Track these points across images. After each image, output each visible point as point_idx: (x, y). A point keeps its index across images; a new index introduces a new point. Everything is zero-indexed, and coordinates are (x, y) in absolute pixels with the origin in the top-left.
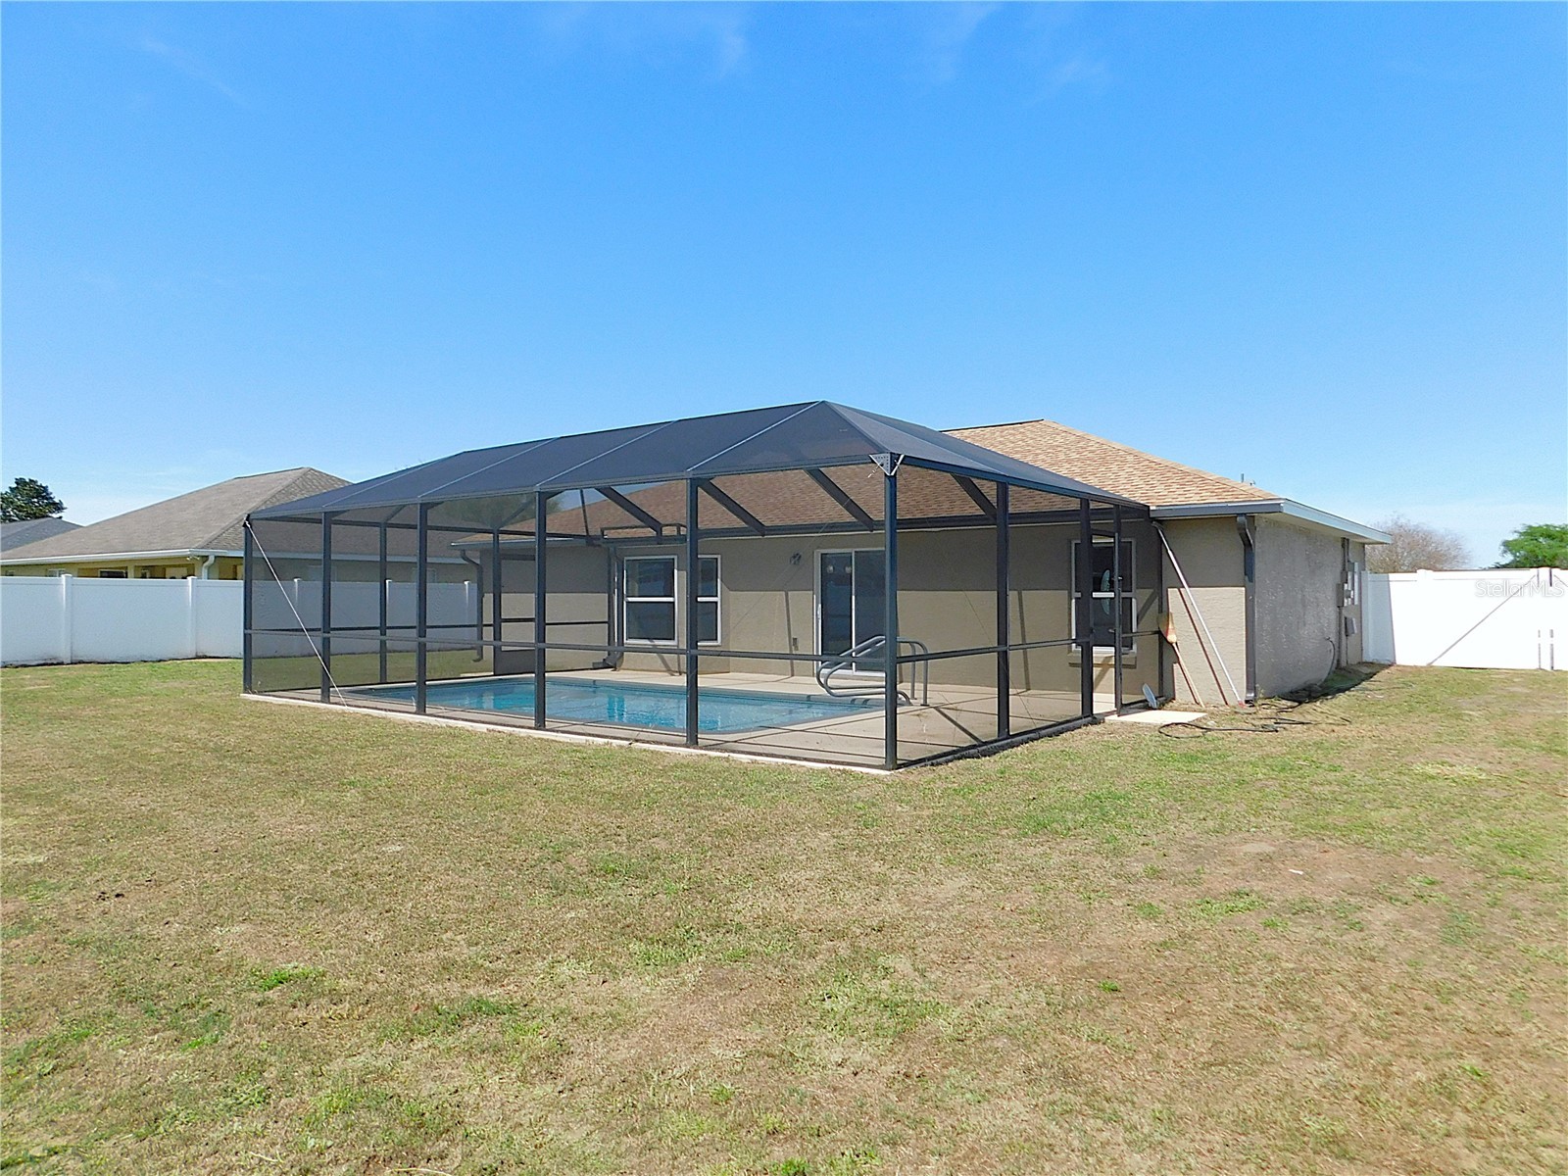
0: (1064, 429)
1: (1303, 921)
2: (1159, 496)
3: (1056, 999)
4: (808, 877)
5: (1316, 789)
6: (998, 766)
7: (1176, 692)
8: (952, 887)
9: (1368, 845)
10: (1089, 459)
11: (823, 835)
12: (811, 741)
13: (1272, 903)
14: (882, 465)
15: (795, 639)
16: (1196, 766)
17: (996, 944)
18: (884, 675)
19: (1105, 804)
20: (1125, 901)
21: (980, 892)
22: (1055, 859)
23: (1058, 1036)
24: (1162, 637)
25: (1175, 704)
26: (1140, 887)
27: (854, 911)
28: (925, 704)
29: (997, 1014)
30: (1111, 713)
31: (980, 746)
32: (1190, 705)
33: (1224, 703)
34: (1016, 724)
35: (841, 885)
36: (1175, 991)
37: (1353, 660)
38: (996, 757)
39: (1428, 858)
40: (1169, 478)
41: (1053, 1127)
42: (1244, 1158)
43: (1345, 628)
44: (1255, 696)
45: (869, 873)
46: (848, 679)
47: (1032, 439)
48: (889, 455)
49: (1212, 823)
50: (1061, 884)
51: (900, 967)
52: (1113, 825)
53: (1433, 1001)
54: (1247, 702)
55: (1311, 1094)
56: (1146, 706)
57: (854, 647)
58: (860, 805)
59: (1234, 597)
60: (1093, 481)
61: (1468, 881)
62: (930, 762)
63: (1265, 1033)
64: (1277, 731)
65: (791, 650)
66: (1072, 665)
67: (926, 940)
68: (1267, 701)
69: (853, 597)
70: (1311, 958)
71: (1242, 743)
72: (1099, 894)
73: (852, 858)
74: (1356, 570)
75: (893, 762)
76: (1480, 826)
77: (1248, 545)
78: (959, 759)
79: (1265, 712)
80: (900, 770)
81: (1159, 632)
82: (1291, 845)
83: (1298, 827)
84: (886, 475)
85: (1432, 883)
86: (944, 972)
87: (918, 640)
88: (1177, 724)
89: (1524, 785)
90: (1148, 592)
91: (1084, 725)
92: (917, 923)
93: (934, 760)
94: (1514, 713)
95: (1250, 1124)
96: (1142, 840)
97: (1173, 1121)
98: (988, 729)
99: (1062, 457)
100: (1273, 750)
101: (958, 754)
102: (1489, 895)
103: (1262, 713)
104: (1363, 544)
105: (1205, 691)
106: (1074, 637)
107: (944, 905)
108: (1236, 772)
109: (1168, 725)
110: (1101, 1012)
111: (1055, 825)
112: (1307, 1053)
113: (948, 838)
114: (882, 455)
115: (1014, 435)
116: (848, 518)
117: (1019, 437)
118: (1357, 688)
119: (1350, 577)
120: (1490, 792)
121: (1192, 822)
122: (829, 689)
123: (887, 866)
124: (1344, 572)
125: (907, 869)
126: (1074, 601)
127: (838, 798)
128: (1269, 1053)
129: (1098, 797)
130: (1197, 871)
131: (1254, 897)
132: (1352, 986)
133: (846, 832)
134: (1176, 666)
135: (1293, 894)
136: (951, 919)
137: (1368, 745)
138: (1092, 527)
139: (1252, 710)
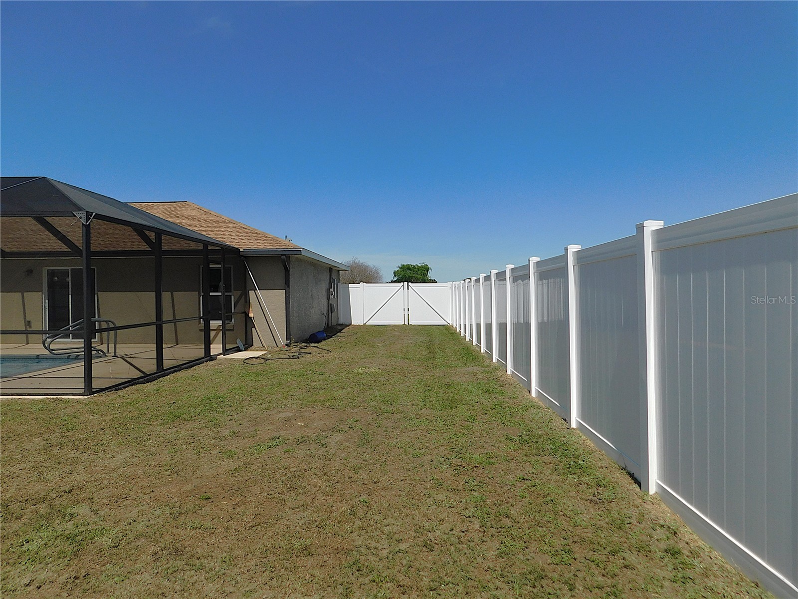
0: (198, 207)
1: (302, 447)
2: (244, 244)
3: (175, 510)
4: (21, 468)
5: (313, 384)
6: (156, 387)
7: (254, 342)
8: (119, 459)
9: (333, 407)
10: (210, 223)
11: (36, 440)
12: (35, 383)
13: (289, 441)
14: (81, 218)
15: (29, 322)
16: (260, 378)
17: (144, 486)
18: (83, 340)
19: (211, 402)
20: (218, 450)
21: (137, 458)
22: (183, 433)
23: (175, 531)
24: (247, 315)
25: (253, 348)
26: (226, 442)
27: (53, 484)
28: (115, 356)
29: (140, 527)
30: (220, 354)
31: (145, 377)
32: (260, 348)
33: (276, 346)
34: (167, 364)
35: (46, 469)
36: (239, 493)
37: (334, 323)
38: (155, 382)
39: (356, 410)
40: (250, 236)
41: (166, 583)
42: (264, 569)
43: (331, 309)
44: (290, 342)
45: (66, 458)
46: (63, 344)
47: (180, 211)
48: (85, 212)
49: (264, 405)
50: (184, 447)
51: (81, 512)
52: (215, 412)
53: (352, 474)
54: (286, 345)
55: (298, 529)
56: (238, 350)
57: (70, 324)
58: (66, 418)
59: (279, 296)
60: (212, 235)
61: (370, 418)
62: (114, 389)
63: (280, 504)
64: (299, 358)
65: (26, 328)
66: (201, 330)
67: (101, 492)
68: (296, 344)
69: (70, 296)
70: (303, 464)
71: (283, 365)
72: (205, 449)
73: (56, 451)
74: (335, 282)
75: (89, 389)
76: (377, 393)
77: (287, 270)
78: (132, 385)
79: (294, 349)
80: (94, 395)
81: (245, 312)
82: (300, 412)
83: (304, 403)
84: (83, 224)
85: (357, 421)
86: (110, 509)
87: (112, 320)
88: (252, 358)
89: (394, 374)
90: (239, 293)
91: (205, 362)
92: (95, 483)
93: (116, 387)
94: (394, 344)
95: (269, 552)
96: (230, 418)
97: (231, 561)
98: (150, 367)
99: (196, 221)
100: (296, 367)
101: (132, 382)
102: (377, 423)
103: (293, 350)
104: (339, 271)
105: (267, 341)
106: (202, 316)
107: (114, 470)
108: (278, 379)
109: (248, 359)
110: (200, 512)
111: (184, 416)
112: (298, 510)
113: (120, 431)
114: (81, 212)
115: (170, 208)
116: (65, 249)
117: (173, 209)
118: (336, 336)
119: (333, 286)
120: (382, 378)
121: (255, 406)
122: (51, 350)
123: (79, 452)
124: (330, 283)
125: (92, 452)
126: (201, 297)
127: (50, 416)
128: (281, 514)
129: (209, 399)
130: (255, 430)
131: (281, 439)
132: (320, 474)
133: (53, 436)
134: (253, 329)
135: (298, 436)
136: (118, 477)
137: (337, 361)
138: (209, 258)
139: (289, 348)
